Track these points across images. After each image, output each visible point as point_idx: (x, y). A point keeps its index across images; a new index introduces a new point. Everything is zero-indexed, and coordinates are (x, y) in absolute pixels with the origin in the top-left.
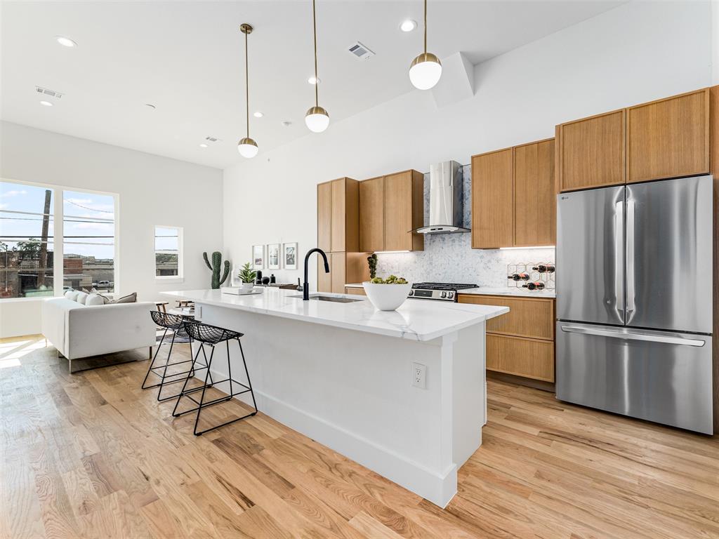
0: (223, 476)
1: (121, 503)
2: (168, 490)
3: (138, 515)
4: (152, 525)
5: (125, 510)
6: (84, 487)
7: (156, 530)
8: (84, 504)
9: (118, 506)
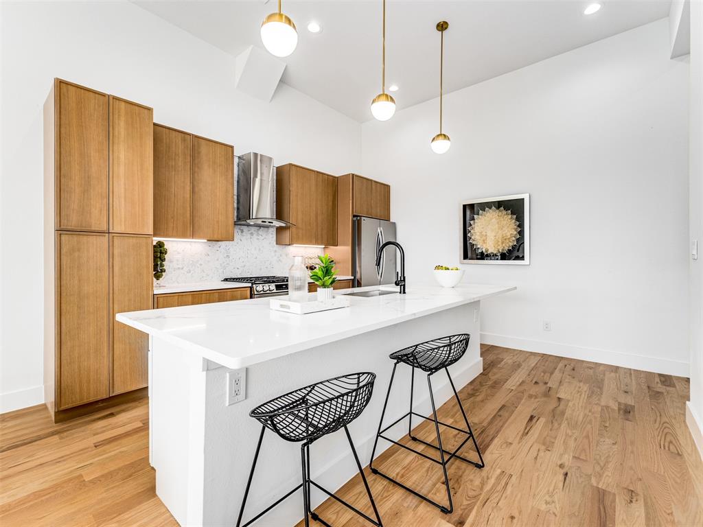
0: (522, 432)
1: (601, 476)
2: (561, 455)
3: (595, 459)
4: (591, 448)
5: (602, 469)
6: (625, 518)
7: (591, 445)
8: (631, 501)
9: (604, 476)
